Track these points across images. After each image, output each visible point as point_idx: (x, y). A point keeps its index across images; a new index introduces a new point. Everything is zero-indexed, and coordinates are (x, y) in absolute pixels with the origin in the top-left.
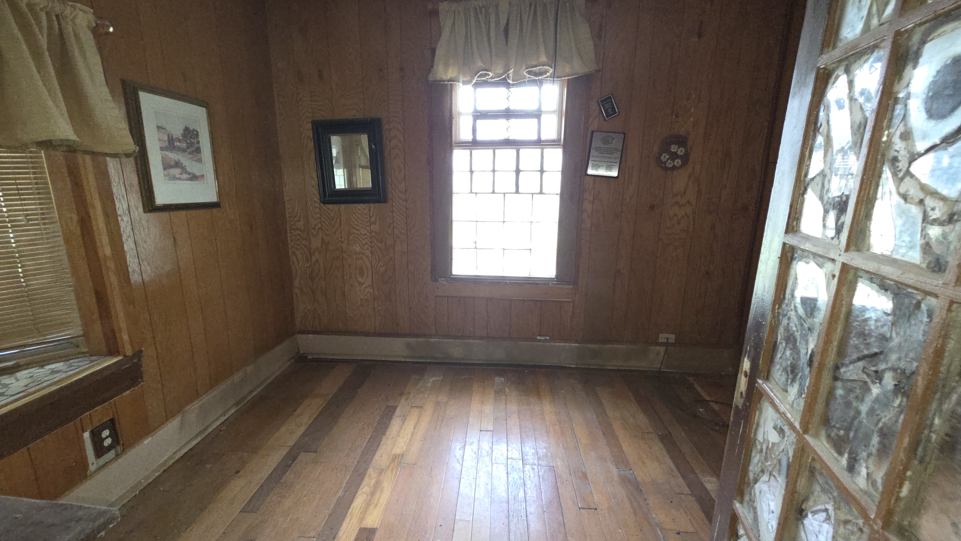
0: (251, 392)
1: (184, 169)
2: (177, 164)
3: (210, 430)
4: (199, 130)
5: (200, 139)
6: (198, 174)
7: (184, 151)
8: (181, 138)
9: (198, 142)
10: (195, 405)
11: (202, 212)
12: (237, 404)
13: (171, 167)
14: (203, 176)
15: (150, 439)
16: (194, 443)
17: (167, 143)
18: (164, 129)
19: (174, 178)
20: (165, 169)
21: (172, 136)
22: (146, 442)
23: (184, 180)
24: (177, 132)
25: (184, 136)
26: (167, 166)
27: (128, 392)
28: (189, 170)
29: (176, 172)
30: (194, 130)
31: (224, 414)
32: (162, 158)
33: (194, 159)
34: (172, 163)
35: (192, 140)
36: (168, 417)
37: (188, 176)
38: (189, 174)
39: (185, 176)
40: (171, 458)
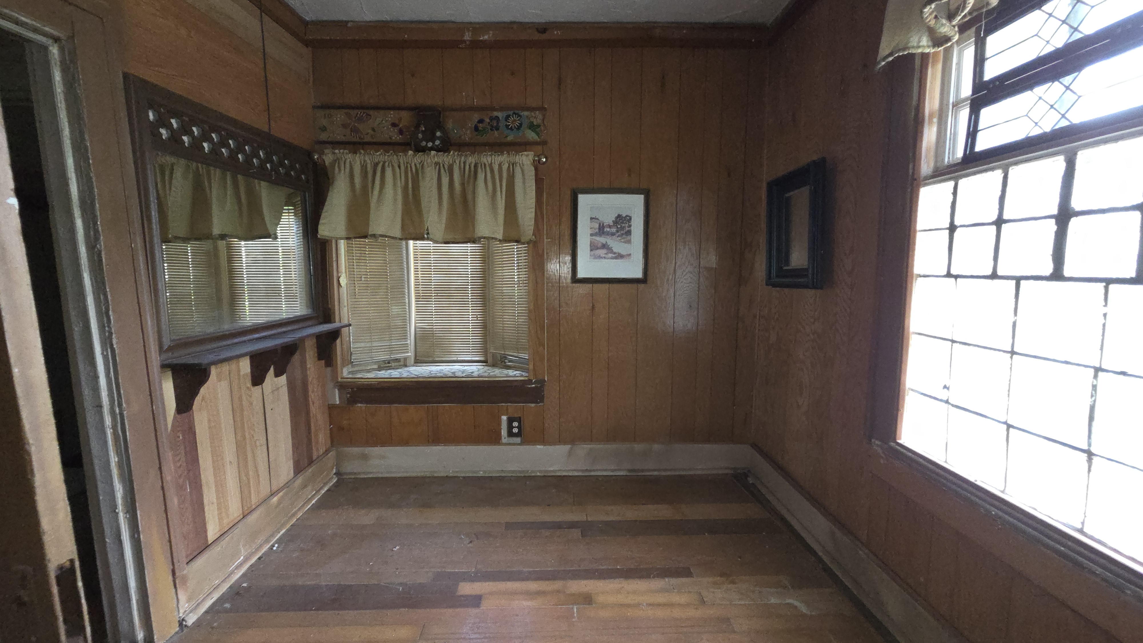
0: (649, 470)
1: (609, 250)
2: (604, 246)
3: (592, 474)
4: (632, 215)
5: (632, 223)
6: (623, 253)
7: (613, 234)
8: (612, 224)
9: (630, 226)
10: (587, 447)
11: (626, 286)
12: (629, 471)
13: (598, 248)
14: (630, 255)
15: (542, 447)
16: (576, 474)
17: (597, 230)
18: (597, 219)
19: (600, 257)
20: (591, 250)
21: (603, 224)
22: (538, 447)
23: (608, 258)
24: (609, 219)
25: (615, 222)
26: (593, 247)
27: (533, 405)
28: (615, 250)
29: (602, 252)
30: (627, 216)
31: (613, 471)
32: (591, 242)
33: (622, 240)
34: (600, 245)
35: (623, 225)
36: (561, 441)
37: (613, 255)
38: (615, 253)
39: (610, 255)
40: (553, 471)
